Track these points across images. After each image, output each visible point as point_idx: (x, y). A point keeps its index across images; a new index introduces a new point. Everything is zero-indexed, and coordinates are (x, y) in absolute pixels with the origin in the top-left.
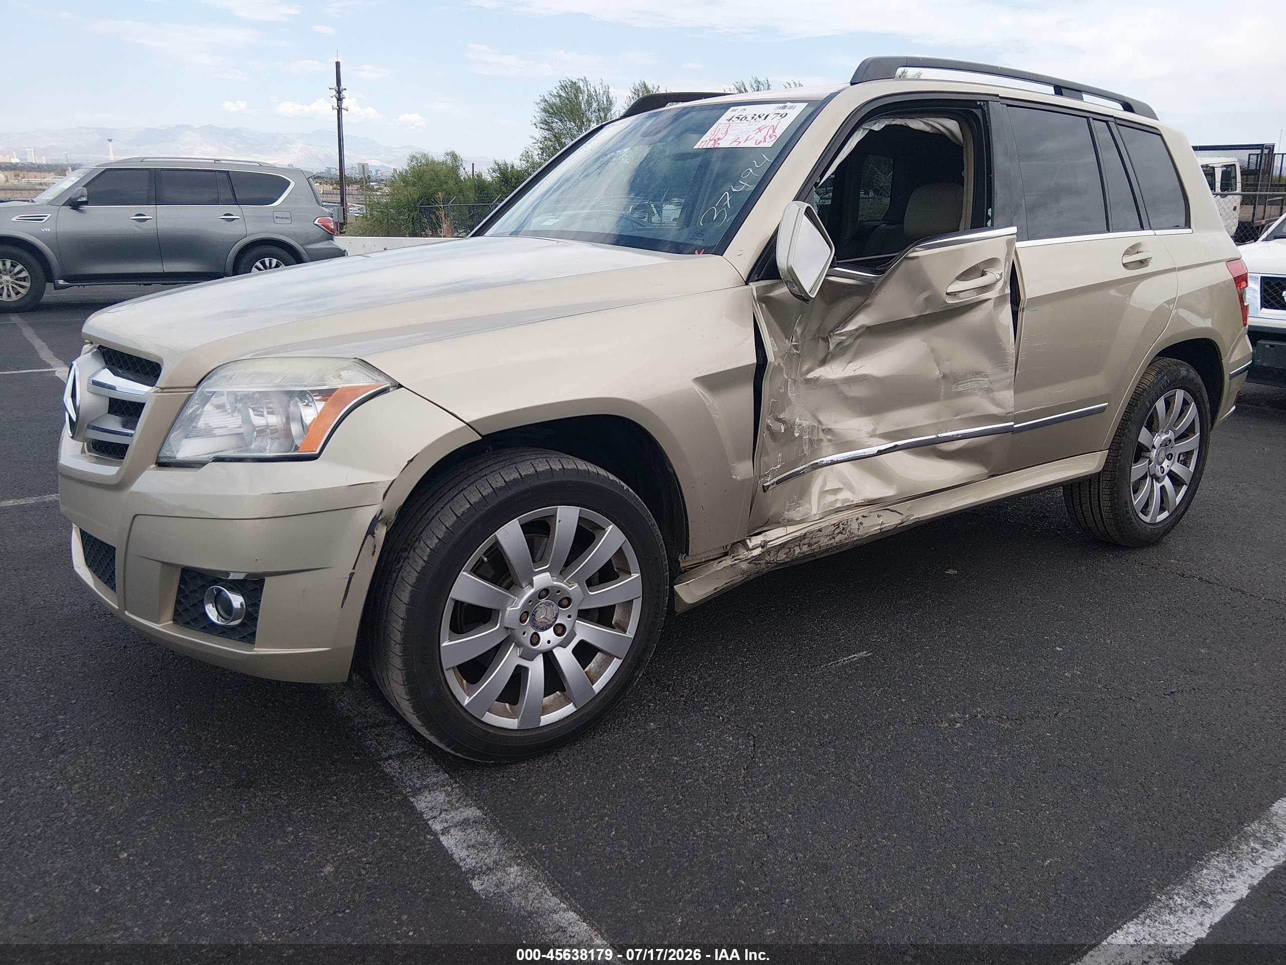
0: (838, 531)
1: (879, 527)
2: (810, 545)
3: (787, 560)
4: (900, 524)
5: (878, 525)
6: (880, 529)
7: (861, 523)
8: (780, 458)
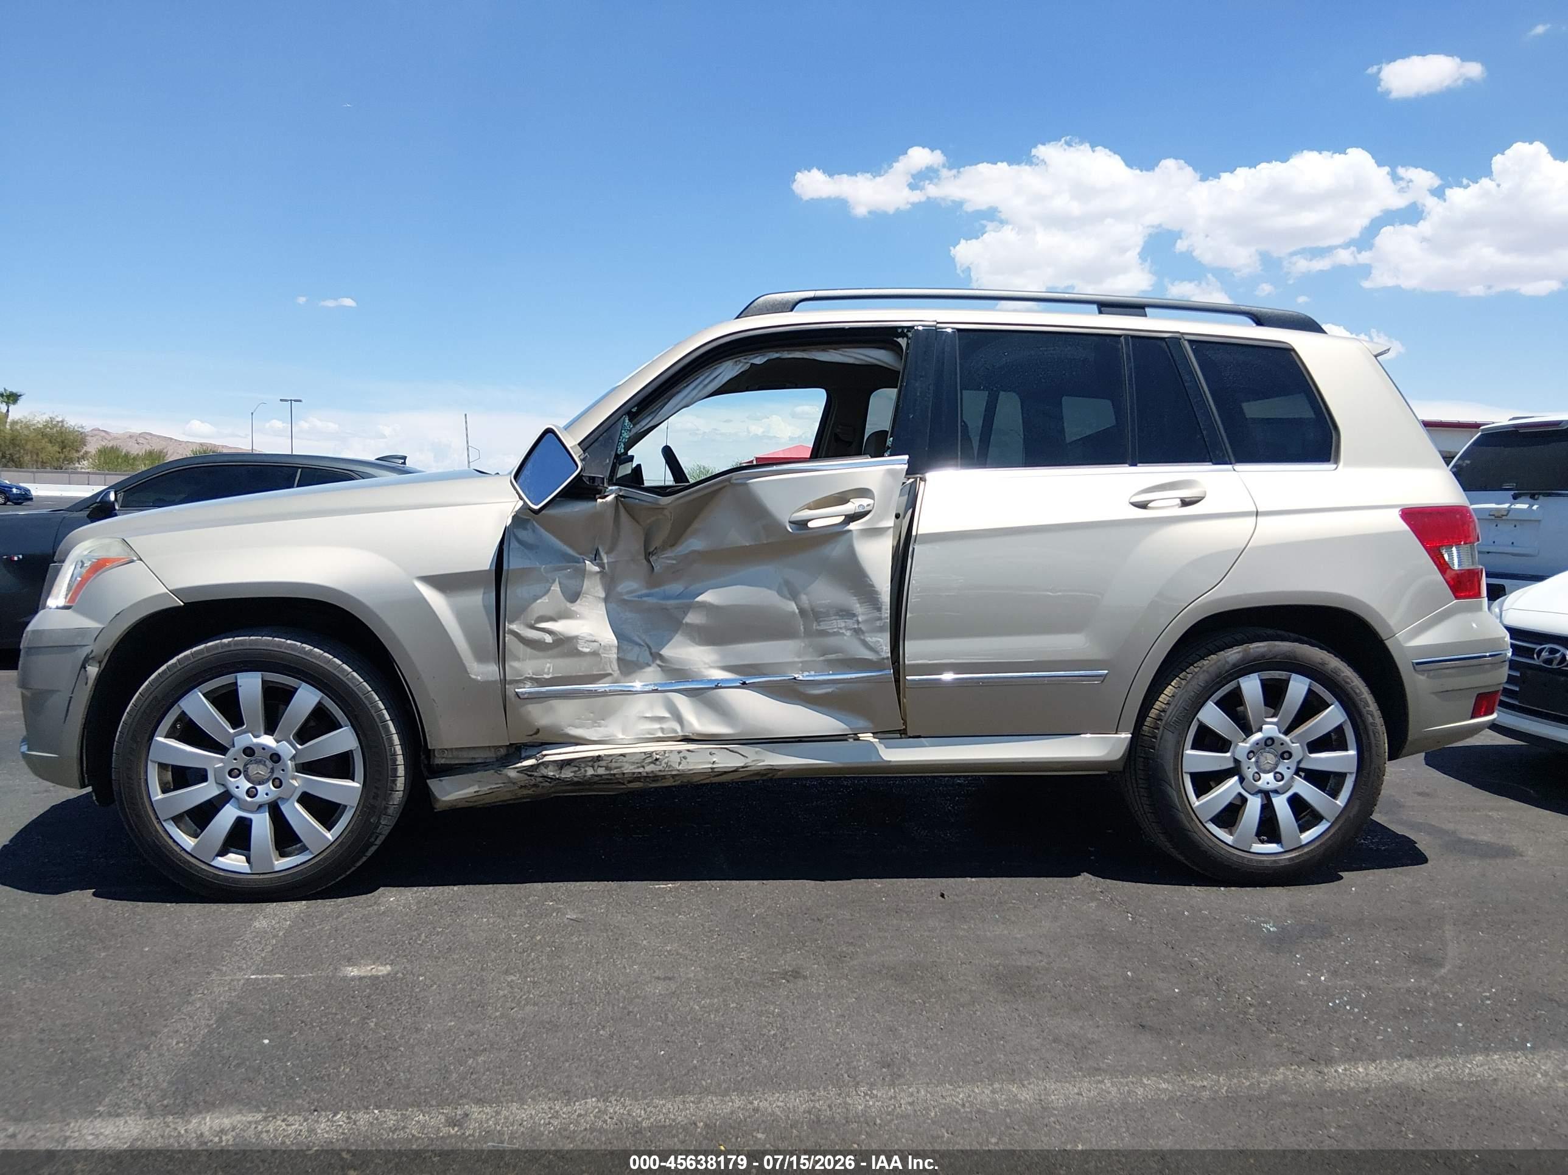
0: (649, 760)
1: (710, 766)
2: (607, 768)
3: (575, 779)
4: (743, 767)
5: (710, 763)
6: (711, 768)
7: (685, 758)
8: (548, 667)
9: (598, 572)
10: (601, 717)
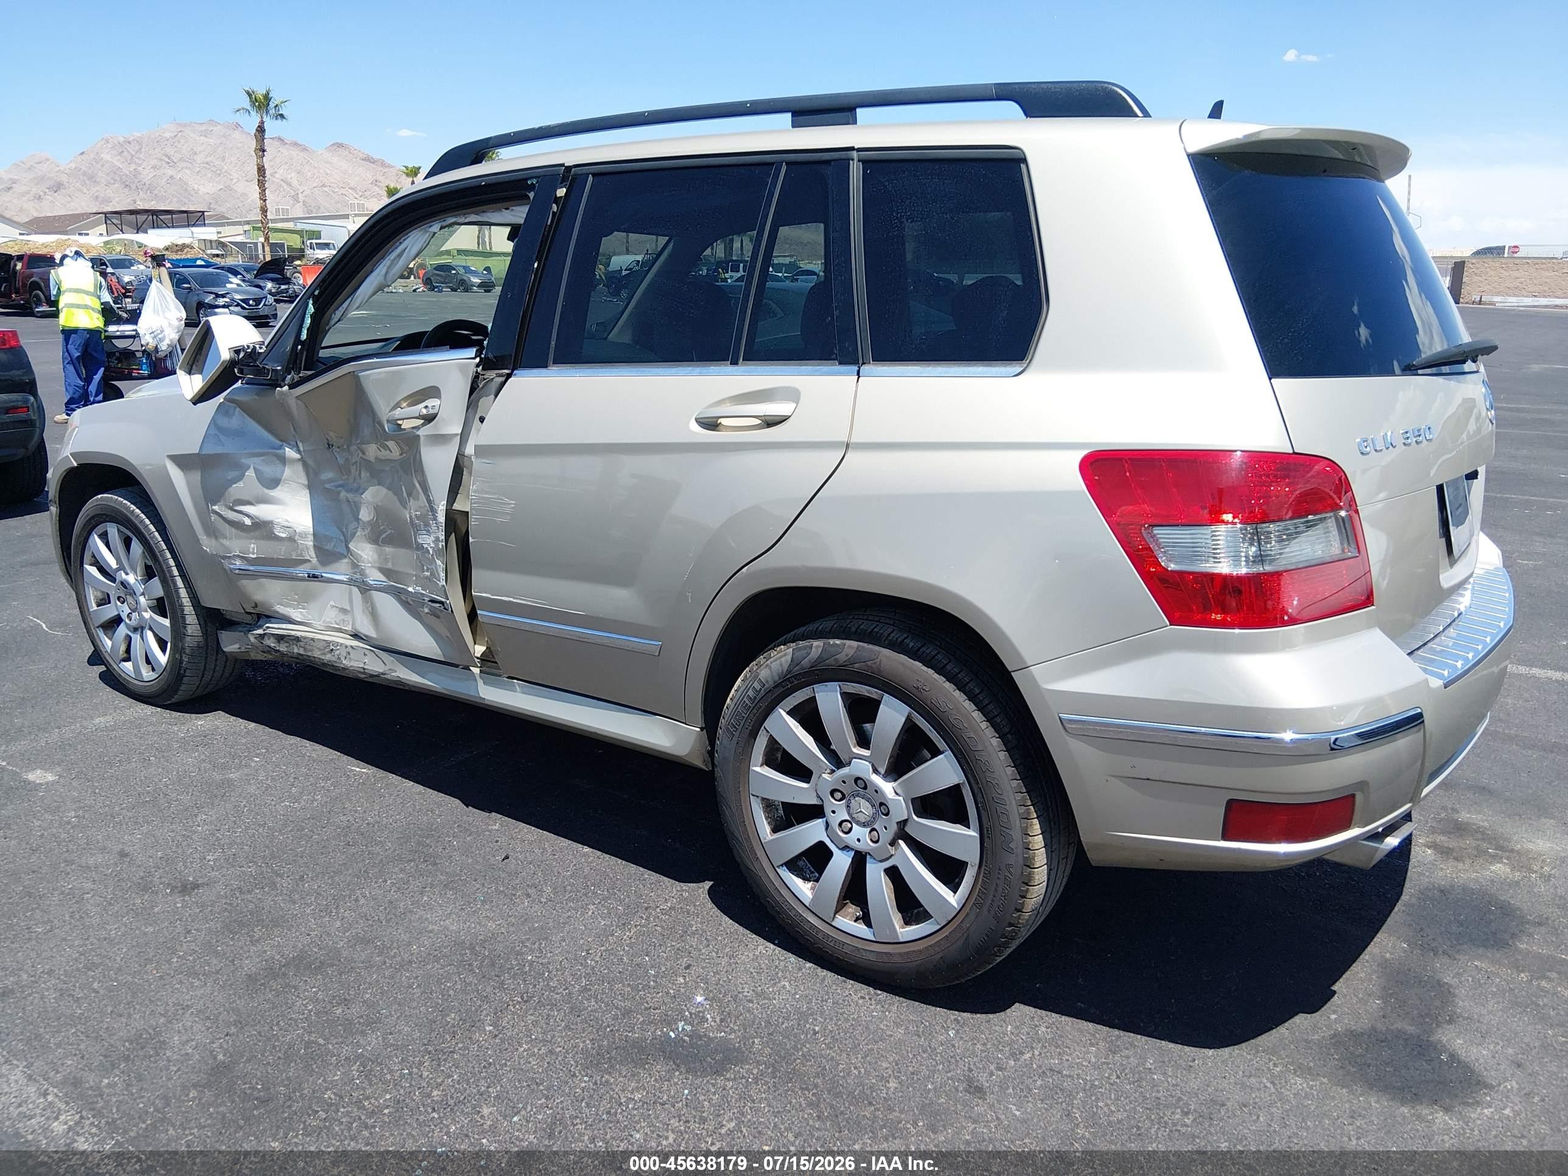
0: (328, 649)
2: (305, 649)
3: (289, 654)
4: (383, 674)
5: (362, 663)
6: (363, 668)
7: (349, 653)
8: (253, 548)
9: (299, 460)
10: (305, 600)
